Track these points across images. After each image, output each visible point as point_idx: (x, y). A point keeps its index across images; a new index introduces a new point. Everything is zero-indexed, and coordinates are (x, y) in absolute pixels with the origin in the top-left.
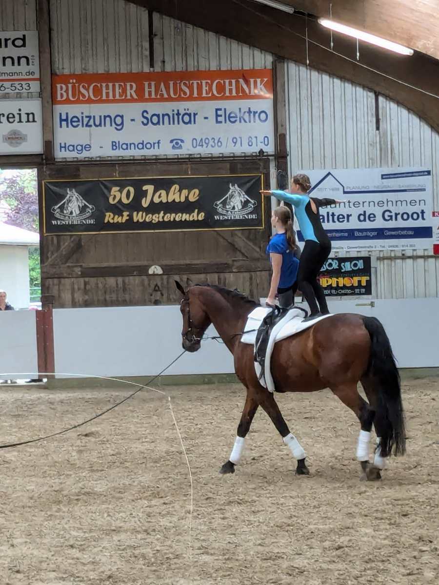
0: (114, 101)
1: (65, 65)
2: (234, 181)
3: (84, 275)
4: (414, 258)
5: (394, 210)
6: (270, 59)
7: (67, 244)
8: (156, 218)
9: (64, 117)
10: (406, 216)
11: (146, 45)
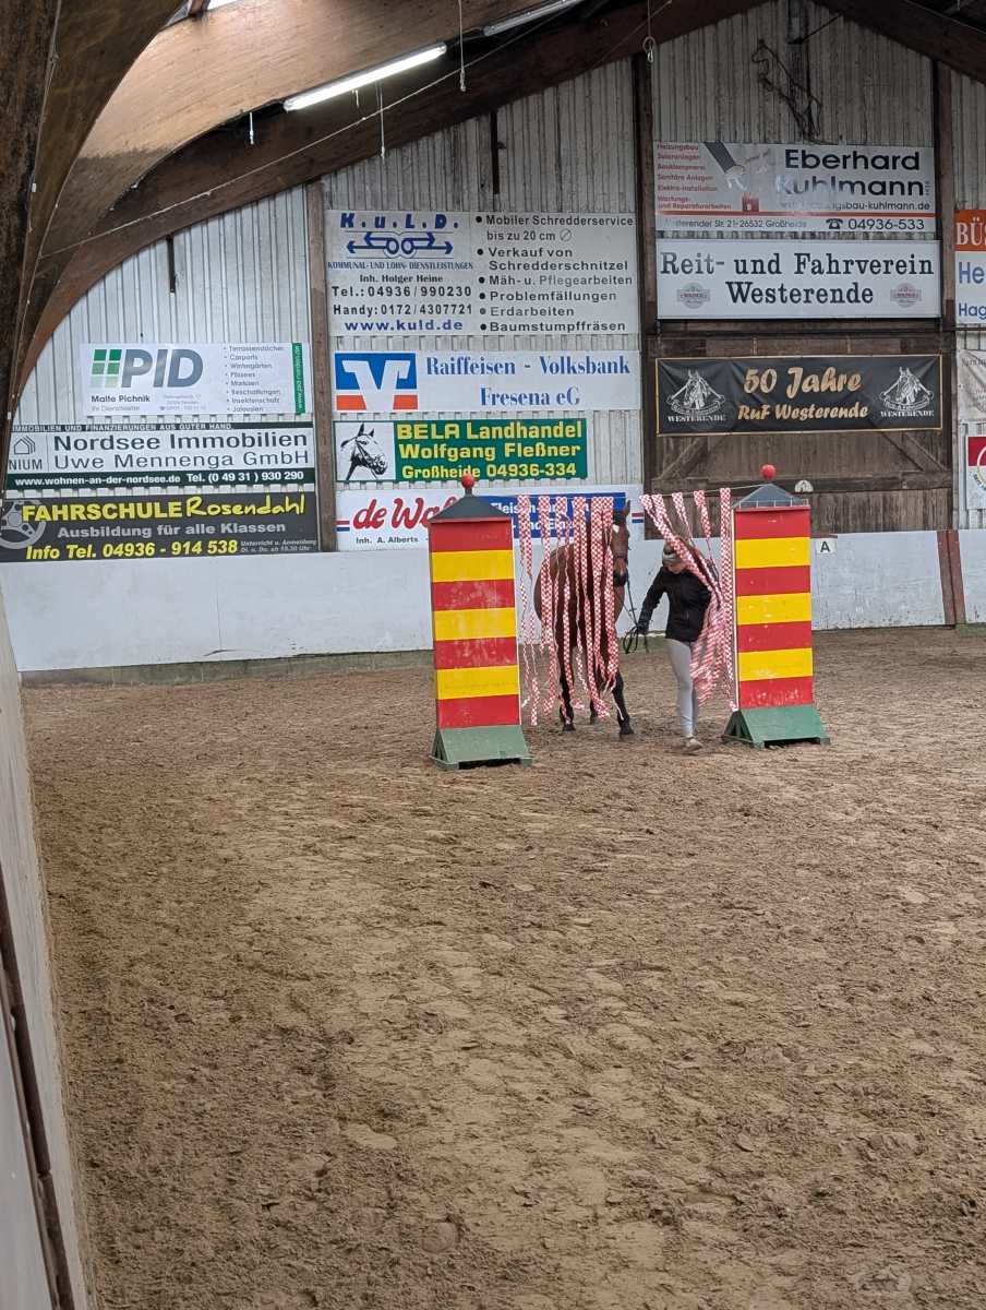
1: (969, 196)
9: (965, 268)
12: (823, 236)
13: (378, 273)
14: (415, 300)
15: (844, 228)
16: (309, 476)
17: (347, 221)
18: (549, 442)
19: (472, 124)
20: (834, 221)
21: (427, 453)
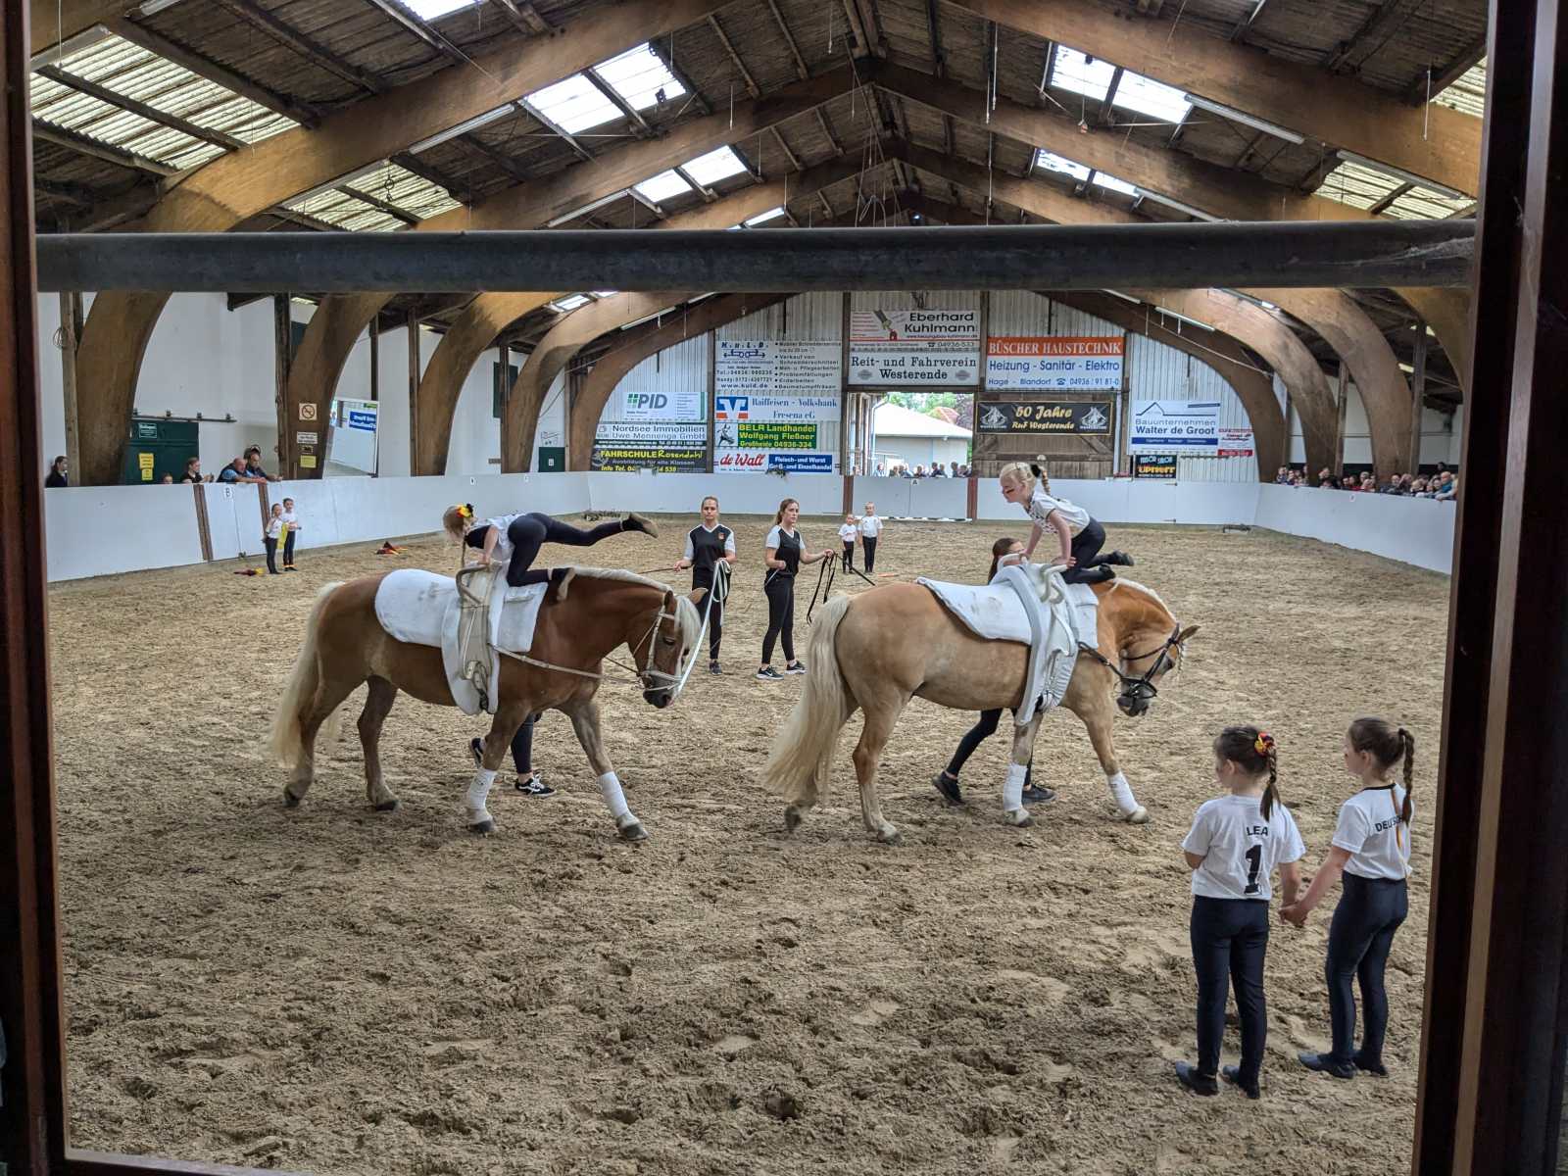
0: (1024, 354)
1: (996, 331)
2: (1094, 405)
3: (997, 459)
4: (1205, 457)
5: (1195, 427)
6: (1123, 331)
7: (988, 440)
8: (1044, 426)
9: (992, 363)
10: (1202, 431)
11: (1047, 321)
12: (926, 350)
13: (735, 365)
14: (749, 376)
15: (936, 346)
16: (704, 443)
17: (724, 345)
18: (801, 433)
19: (776, 306)
20: (931, 344)
21: (751, 436)
